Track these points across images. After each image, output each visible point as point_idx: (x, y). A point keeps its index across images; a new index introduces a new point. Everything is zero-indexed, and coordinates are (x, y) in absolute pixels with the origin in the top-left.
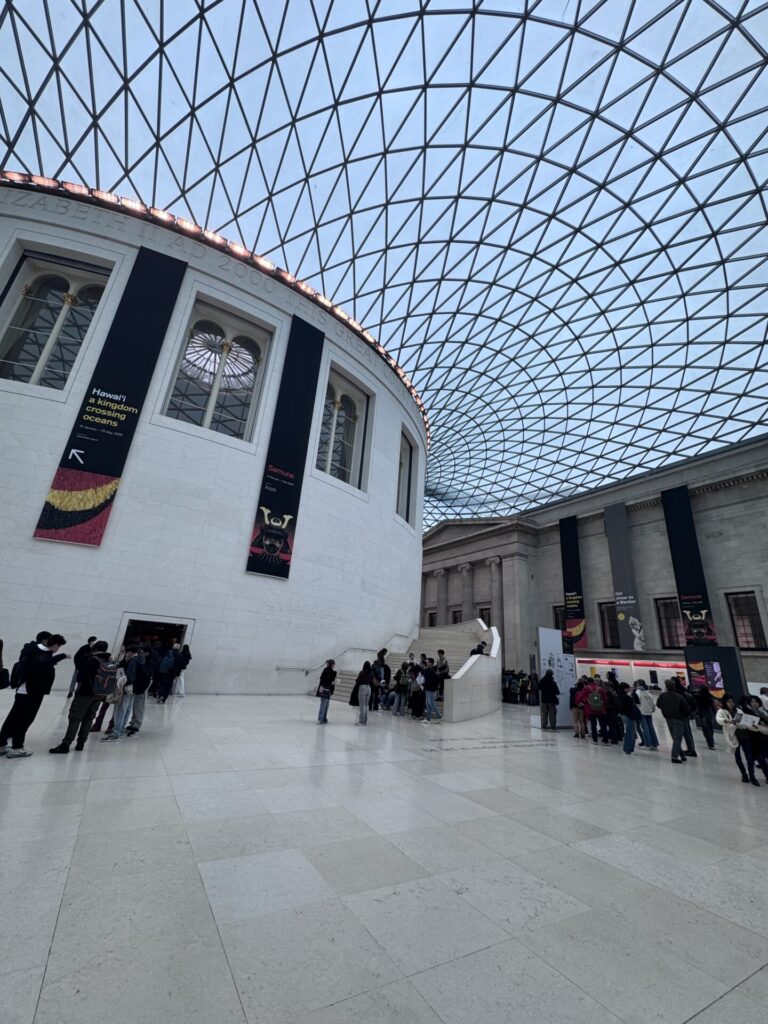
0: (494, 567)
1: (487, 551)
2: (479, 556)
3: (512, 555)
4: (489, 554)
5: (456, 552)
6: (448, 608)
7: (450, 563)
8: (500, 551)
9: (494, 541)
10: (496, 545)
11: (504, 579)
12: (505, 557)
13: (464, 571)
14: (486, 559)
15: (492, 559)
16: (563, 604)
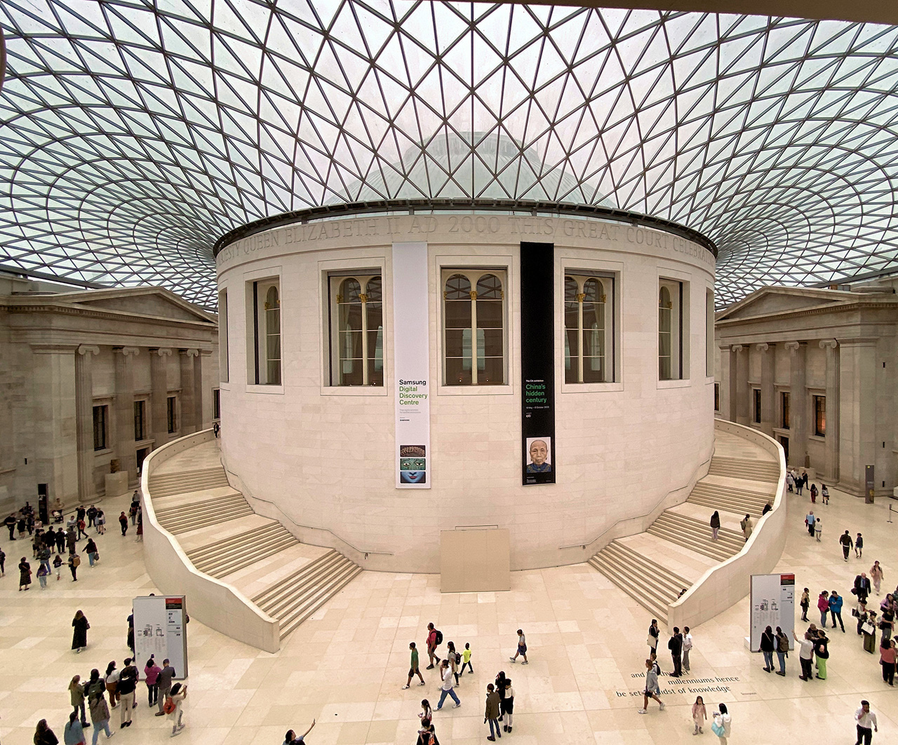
0: (829, 351)
1: (822, 331)
2: (810, 335)
3: (852, 341)
4: (823, 334)
5: (784, 326)
6: (775, 388)
7: (775, 338)
8: (838, 333)
9: (830, 320)
10: (832, 324)
11: (842, 369)
13: (792, 351)
14: (820, 340)
15: (827, 342)
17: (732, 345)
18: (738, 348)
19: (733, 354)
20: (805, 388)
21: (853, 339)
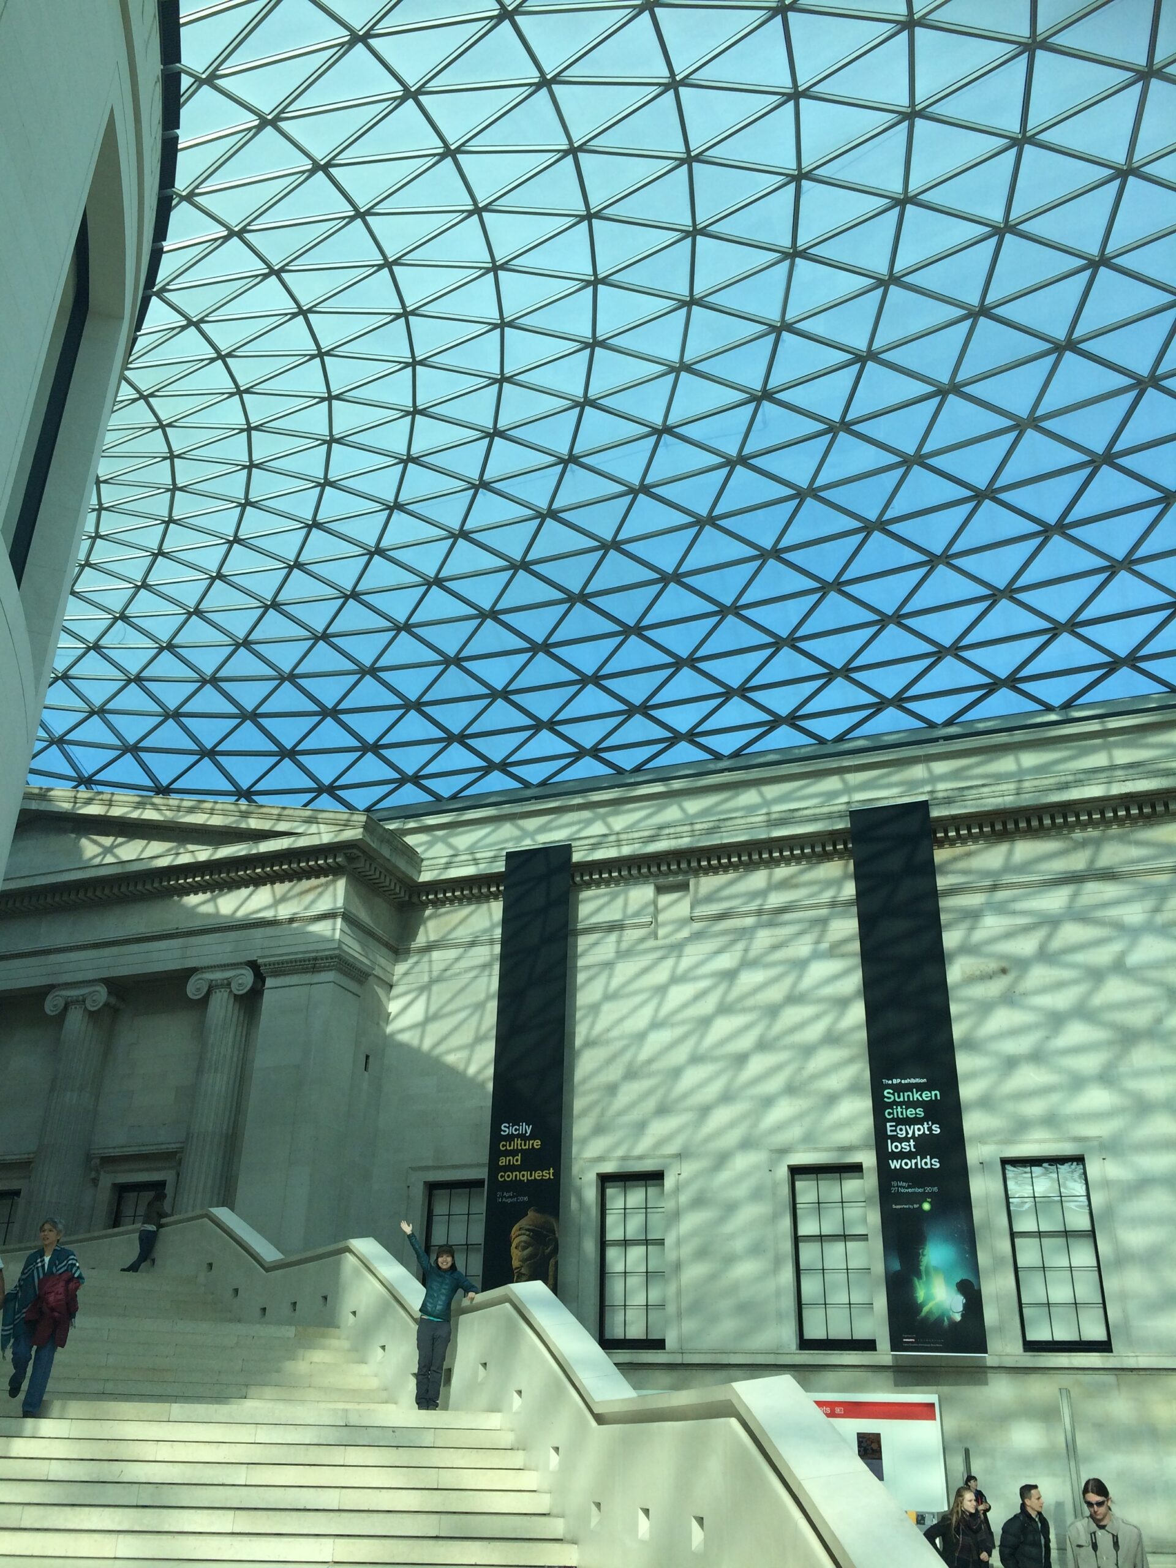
3: (307, 965)
8: (264, 945)
11: (260, 1060)
12: (282, 969)
14: (193, 971)
15: (218, 976)
16: (482, 1174)
20: (88, 1157)
21: (316, 959)
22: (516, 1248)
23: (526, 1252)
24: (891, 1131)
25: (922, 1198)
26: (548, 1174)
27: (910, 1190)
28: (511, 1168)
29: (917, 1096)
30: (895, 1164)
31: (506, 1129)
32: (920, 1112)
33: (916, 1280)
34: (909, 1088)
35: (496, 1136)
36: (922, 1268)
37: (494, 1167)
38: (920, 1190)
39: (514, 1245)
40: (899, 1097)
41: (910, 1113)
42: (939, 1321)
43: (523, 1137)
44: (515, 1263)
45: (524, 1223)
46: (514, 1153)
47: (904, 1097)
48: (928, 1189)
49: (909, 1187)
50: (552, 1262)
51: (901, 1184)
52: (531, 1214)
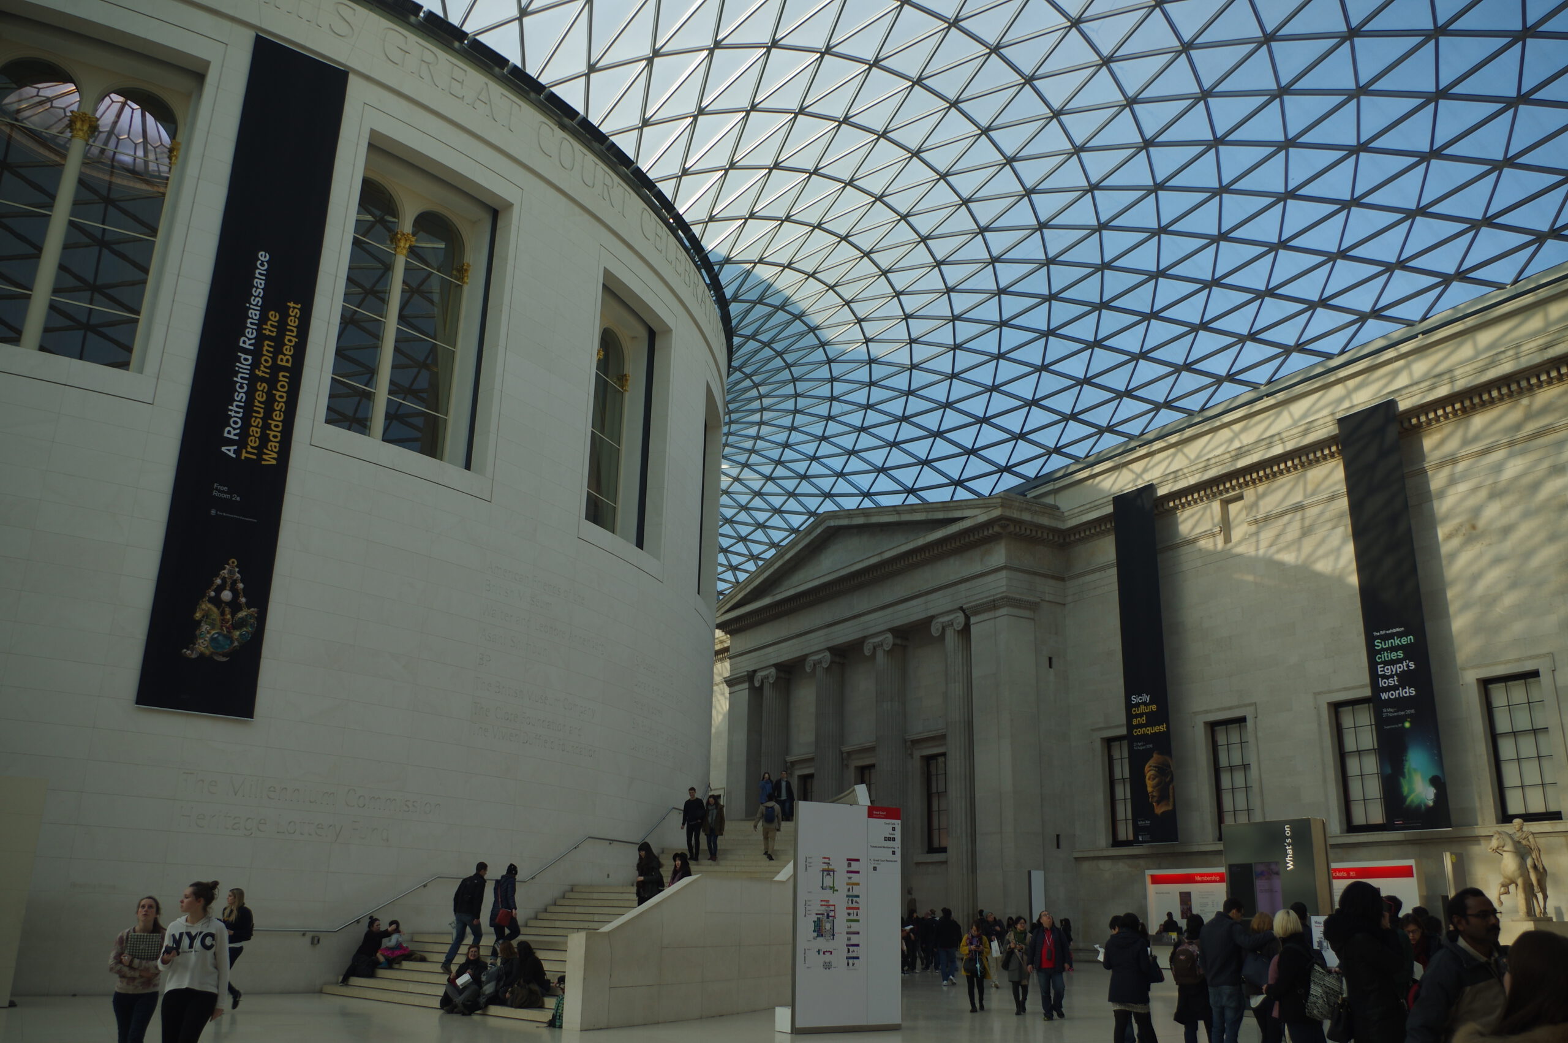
0: (950, 640)
1: (936, 597)
2: (914, 612)
3: (992, 605)
4: (939, 603)
5: (861, 602)
6: (844, 758)
7: (844, 634)
8: (967, 595)
9: (951, 569)
10: (954, 577)
11: (976, 673)
12: (979, 610)
13: (880, 654)
14: (932, 617)
15: (946, 619)
16: (1123, 731)
17: (755, 671)
18: (767, 677)
19: (756, 692)
20: (905, 741)
21: (994, 601)
22: (1149, 779)
23: (1155, 781)
24: (1381, 671)
25: (1403, 719)
26: (1162, 728)
27: (1395, 714)
28: (1140, 726)
29: (1397, 641)
30: (1384, 696)
31: (1135, 699)
32: (1401, 655)
33: (1401, 779)
34: (1391, 636)
35: (1129, 706)
36: (1406, 770)
37: (1130, 726)
38: (1403, 713)
39: (1147, 777)
40: (1385, 645)
41: (1393, 656)
42: (1419, 807)
43: (1145, 703)
44: (1150, 789)
45: (1151, 762)
46: (1140, 715)
47: (1389, 643)
48: (1408, 712)
49: (1395, 712)
50: (1171, 786)
51: (1390, 710)
52: (1155, 755)
